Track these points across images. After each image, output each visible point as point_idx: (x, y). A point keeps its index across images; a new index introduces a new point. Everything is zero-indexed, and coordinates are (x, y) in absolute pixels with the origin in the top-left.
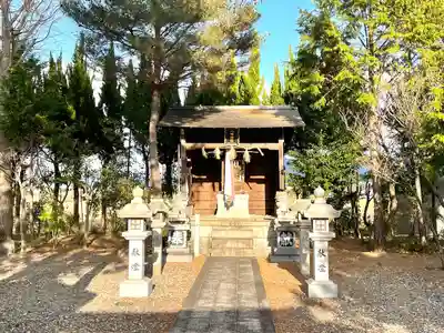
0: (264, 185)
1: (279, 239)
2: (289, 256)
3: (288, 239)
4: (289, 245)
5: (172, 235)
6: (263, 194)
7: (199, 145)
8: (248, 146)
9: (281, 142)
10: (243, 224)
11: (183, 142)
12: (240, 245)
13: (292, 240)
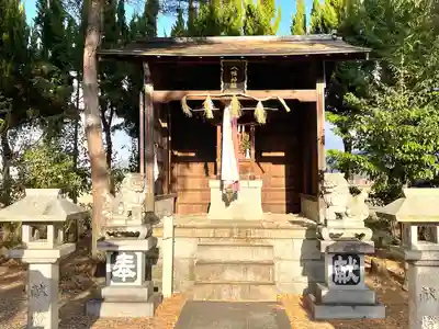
0: (282, 167)
1: (330, 269)
2: (354, 305)
3: (350, 268)
4: (351, 282)
5: (113, 261)
6: (283, 181)
7: (177, 94)
8: (261, 96)
9: (321, 86)
10: (256, 233)
11: (149, 88)
12: (251, 277)
13: (356, 272)
